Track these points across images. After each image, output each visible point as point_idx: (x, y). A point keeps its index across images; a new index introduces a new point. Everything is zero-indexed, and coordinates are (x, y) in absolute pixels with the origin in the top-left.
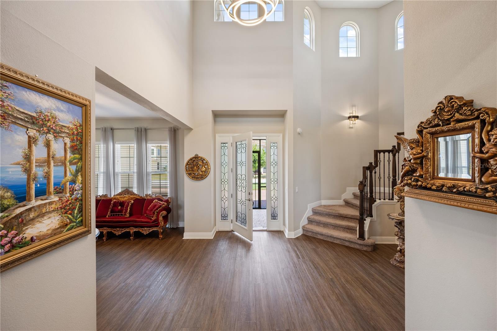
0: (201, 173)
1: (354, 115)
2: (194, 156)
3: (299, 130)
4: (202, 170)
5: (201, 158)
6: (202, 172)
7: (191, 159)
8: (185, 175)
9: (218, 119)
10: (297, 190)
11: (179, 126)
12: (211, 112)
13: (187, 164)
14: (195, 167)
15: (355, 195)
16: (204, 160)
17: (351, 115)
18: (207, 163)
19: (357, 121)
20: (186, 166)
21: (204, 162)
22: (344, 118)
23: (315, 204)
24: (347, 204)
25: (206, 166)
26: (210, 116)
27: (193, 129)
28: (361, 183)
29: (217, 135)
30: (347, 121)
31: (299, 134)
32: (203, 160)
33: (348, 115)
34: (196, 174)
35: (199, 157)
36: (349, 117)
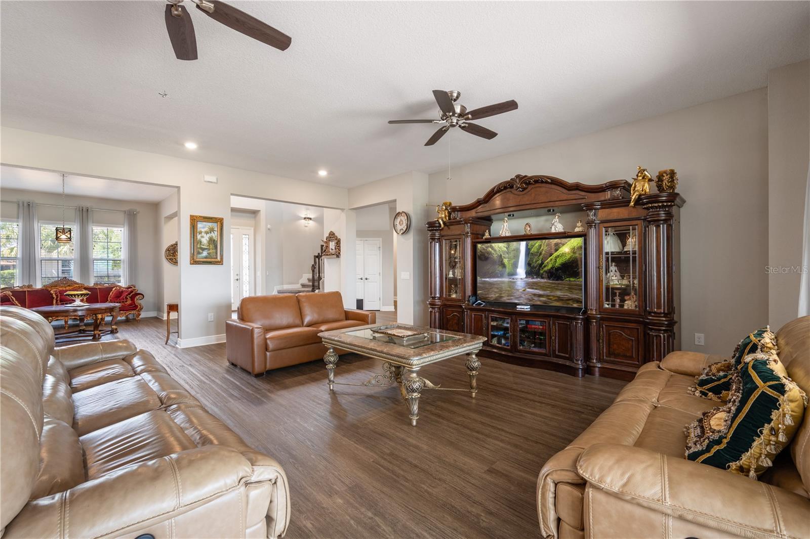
1: (308, 216)
3: (269, 226)
7: (172, 246)
8: (164, 261)
10: (268, 274)
13: (167, 250)
14: (176, 253)
15: (309, 280)
17: (306, 216)
19: (311, 222)
20: (166, 252)
22: (300, 218)
23: (279, 288)
24: (303, 286)
28: (313, 265)
30: (303, 221)
31: (269, 229)
33: (304, 216)
36: (305, 218)
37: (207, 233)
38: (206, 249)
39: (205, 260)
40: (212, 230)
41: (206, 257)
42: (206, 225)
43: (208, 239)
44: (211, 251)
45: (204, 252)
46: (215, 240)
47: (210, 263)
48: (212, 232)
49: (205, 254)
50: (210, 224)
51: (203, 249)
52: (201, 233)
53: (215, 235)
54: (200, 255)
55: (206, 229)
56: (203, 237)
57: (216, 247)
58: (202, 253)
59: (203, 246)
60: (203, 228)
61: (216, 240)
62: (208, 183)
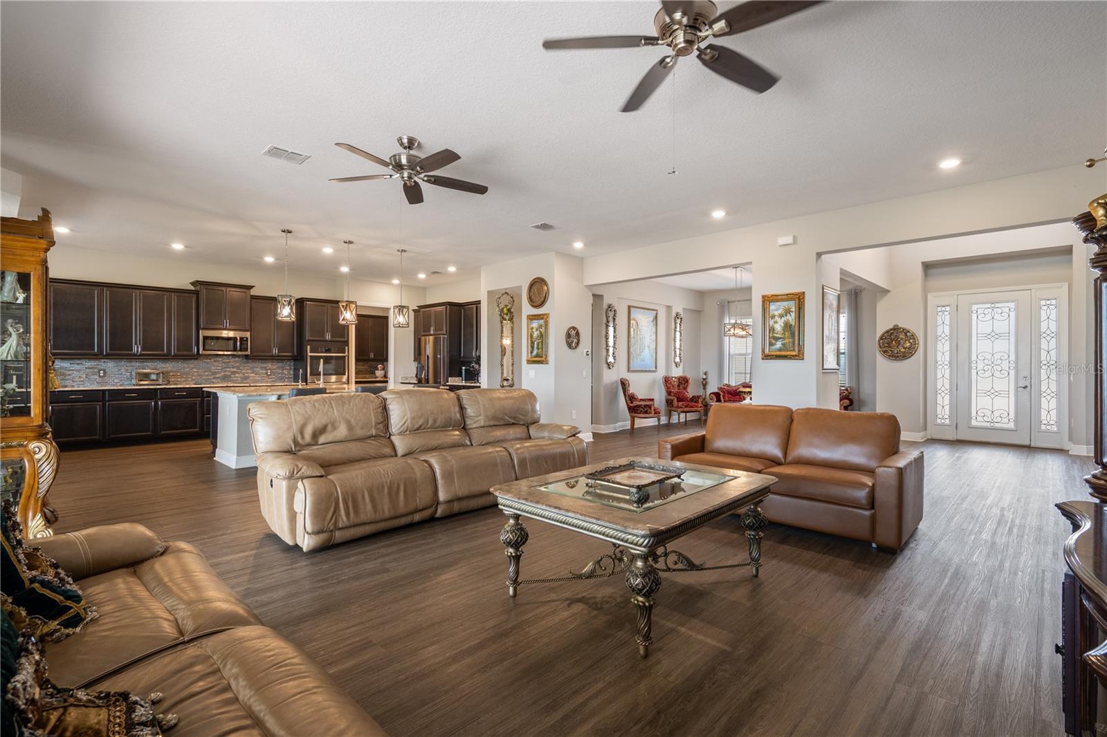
0: (903, 350)
2: (891, 327)
4: (905, 346)
5: (904, 329)
6: (905, 348)
7: (887, 332)
8: (877, 354)
9: (931, 271)
11: (864, 286)
12: (921, 264)
13: (881, 338)
14: (894, 342)
16: (909, 332)
18: (913, 336)
20: (879, 341)
21: (908, 334)
25: (911, 341)
26: (919, 270)
27: (889, 291)
29: (930, 296)
32: (906, 332)
34: (896, 352)
35: (901, 328)
37: (781, 316)
38: (781, 338)
39: (778, 353)
40: (788, 311)
41: (780, 350)
42: (780, 306)
43: (782, 325)
44: (787, 341)
45: (778, 343)
46: (791, 325)
47: (785, 357)
48: (788, 314)
49: (779, 345)
50: (785, 304)
51: (777, 339)
52: (773, 317)
53: (791, 318)
54: (773, 347)
55: (780, 311)
56: (776, 322)
57: (793, 335)
58: (775, 344)
59: (775, 335)
60: (777, 310)
61: (793, 324)
62: (784, 248)
